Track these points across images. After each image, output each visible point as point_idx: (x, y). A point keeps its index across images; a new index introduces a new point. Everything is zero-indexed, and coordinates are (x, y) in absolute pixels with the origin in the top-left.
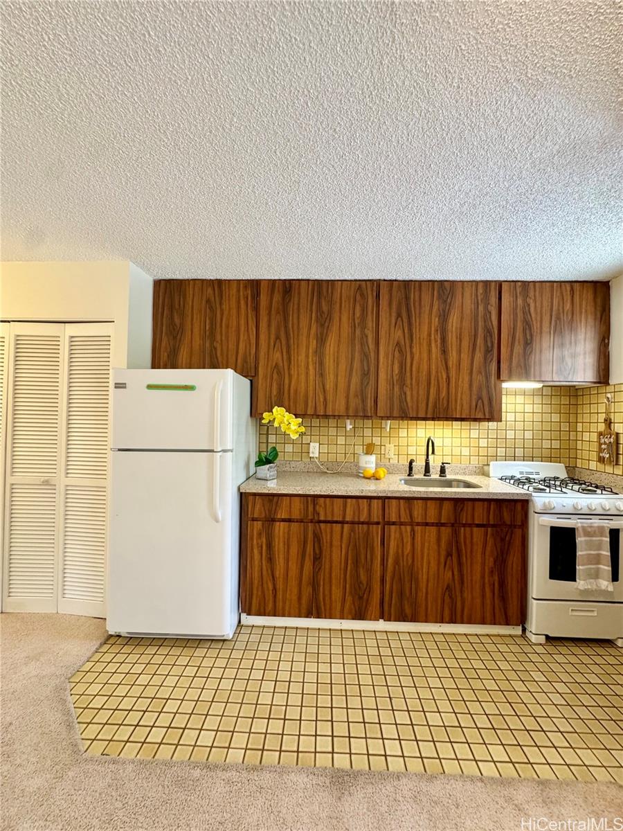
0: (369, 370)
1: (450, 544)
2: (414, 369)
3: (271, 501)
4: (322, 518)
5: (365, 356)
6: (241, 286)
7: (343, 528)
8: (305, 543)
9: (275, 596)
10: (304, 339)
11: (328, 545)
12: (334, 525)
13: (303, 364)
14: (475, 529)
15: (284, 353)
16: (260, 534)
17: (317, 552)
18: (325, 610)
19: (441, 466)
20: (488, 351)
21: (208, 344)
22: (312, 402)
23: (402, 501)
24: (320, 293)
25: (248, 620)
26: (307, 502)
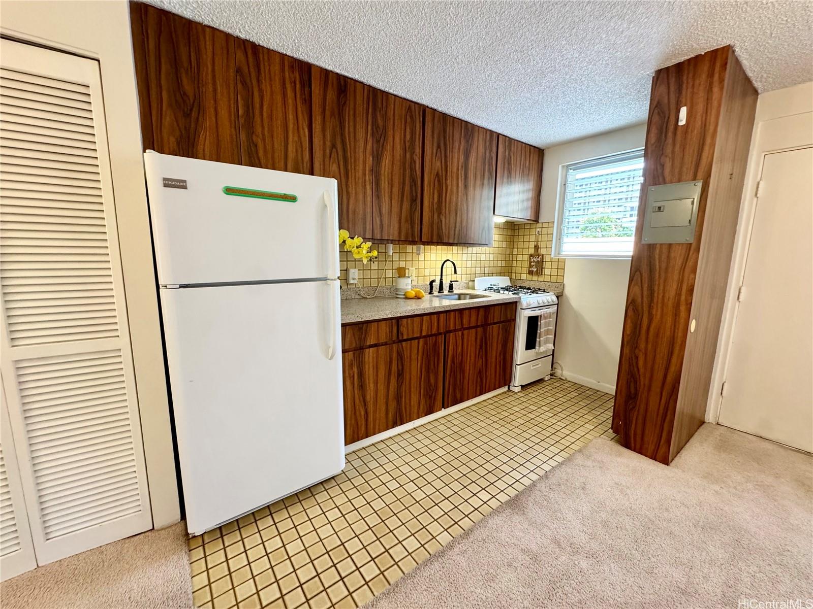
0: (416, 195)
1: (481, 340)
2: (447, 200)
4: (404, 337)
5: (414, 181)
7: (419, 342)
8: (391, 362)
10: (361, 153)
11: (409, 360)
12: (413, 341)
13: (360, 181)
14: (494, 326)
16: (351, 365)
17: (400, 368)
19: (450, 284)
21: (243, 137)
22: (370, 224)
23: (457, 313)
24: (375, 104)
26: (393, 325)
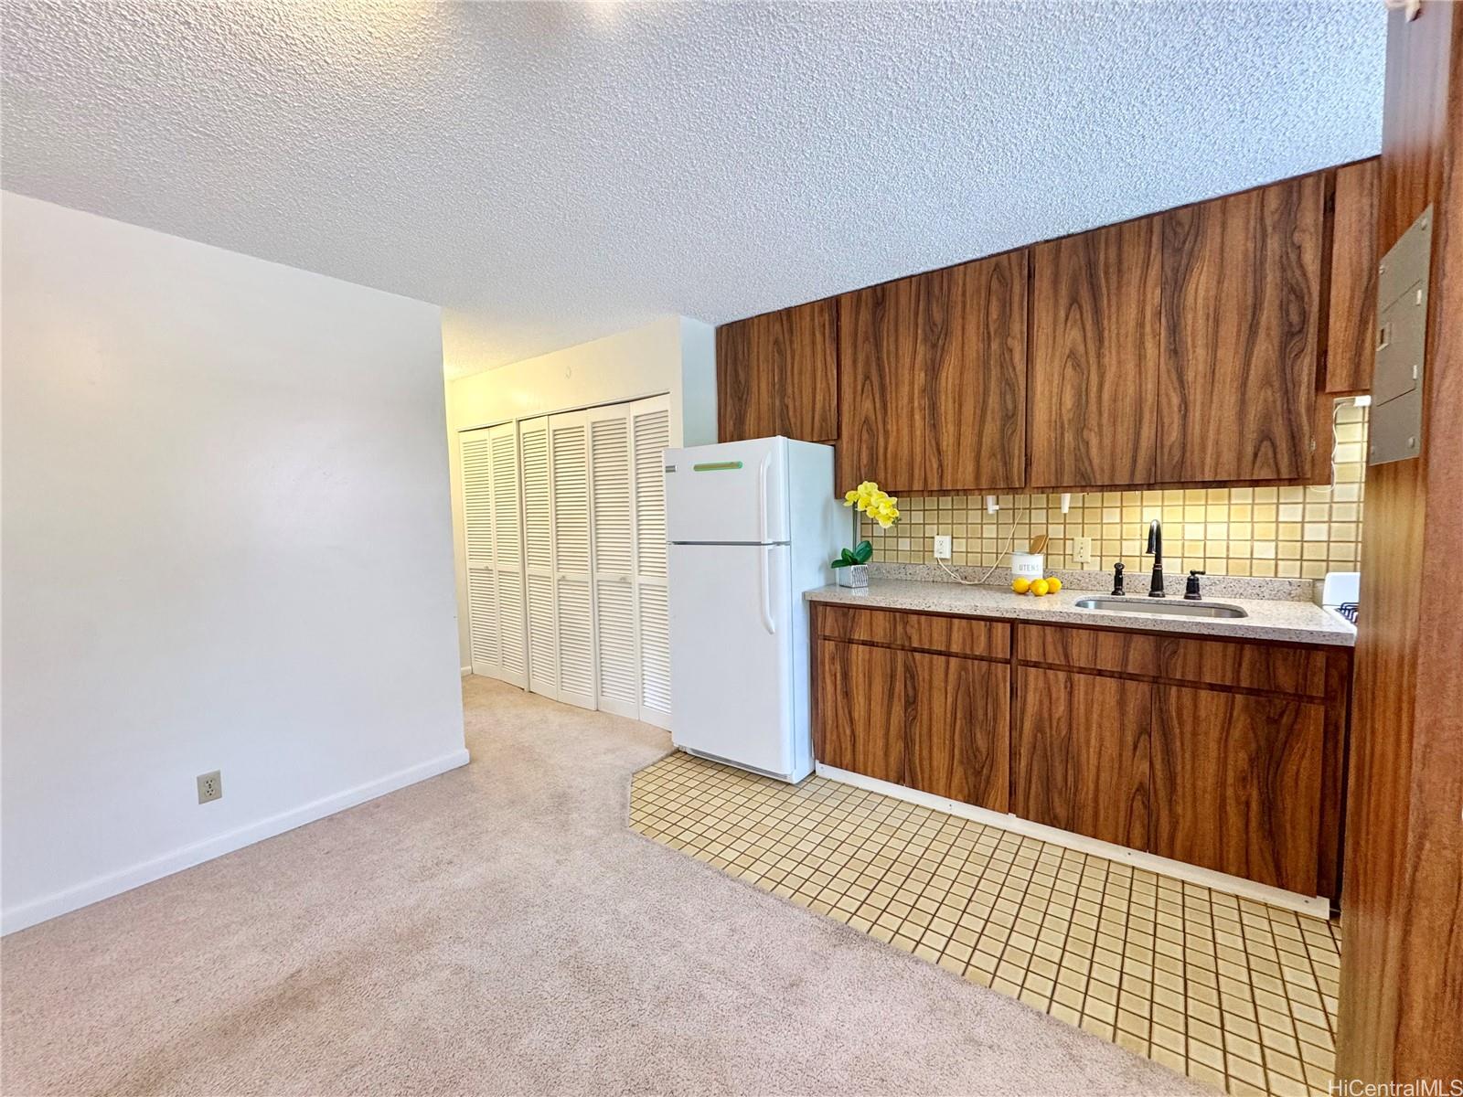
0: (1015, 407)
1: (1145, 712)
2: (1106, 396)
3: (845, 615)
4: (915, 645)
5: (1008, 384)
6: (816, 310)
7: (948, 663)
8: (893, 677)
9: (854, 746)
10: (906, 372)
11: (927, 686)
12: (935, 656)
13: (905, 411)
14: (1204, 694)
15: (877, 400)
16: (833, 659)
17: (911, 692)
18: (923, 780)
19: (1189, 579)
20: (1291, 334)
21: (777, 403)
22: (920, 470)
23: (1048, 630)
24: (929, 294)
25: (826, 771)
26: (895, 619)
